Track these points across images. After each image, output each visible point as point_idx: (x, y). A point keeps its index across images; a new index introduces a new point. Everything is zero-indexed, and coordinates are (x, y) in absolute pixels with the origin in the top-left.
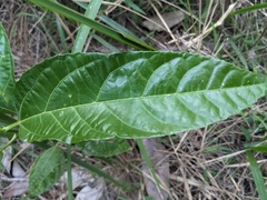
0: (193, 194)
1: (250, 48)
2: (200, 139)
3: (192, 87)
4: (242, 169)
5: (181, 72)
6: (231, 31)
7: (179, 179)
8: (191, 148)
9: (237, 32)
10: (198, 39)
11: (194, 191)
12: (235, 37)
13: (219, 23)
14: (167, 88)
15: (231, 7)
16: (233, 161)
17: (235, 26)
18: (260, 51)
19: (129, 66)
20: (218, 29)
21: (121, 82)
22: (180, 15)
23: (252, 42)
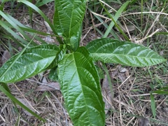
0: (122, 109)
1: (161, 50)
2: (130, 85)
3: (142, 55)
4: (146, 103)
5: (139, 51)
6: (155, 40)
7: (117, 101)
8: (126, 88)
9: (157, 41)
10: (141, 41)
11: (123, 108)
12: (156, 43)
13: (150, 36)
14: (134, 54)
15: (157, 30)
16: (143, 98)
17: (157, 38)
18: (166, 52)
19: (125, 45)
20: (149, 38)
21: (121, 49)
22: (133, 27)
23: (163, 47)
